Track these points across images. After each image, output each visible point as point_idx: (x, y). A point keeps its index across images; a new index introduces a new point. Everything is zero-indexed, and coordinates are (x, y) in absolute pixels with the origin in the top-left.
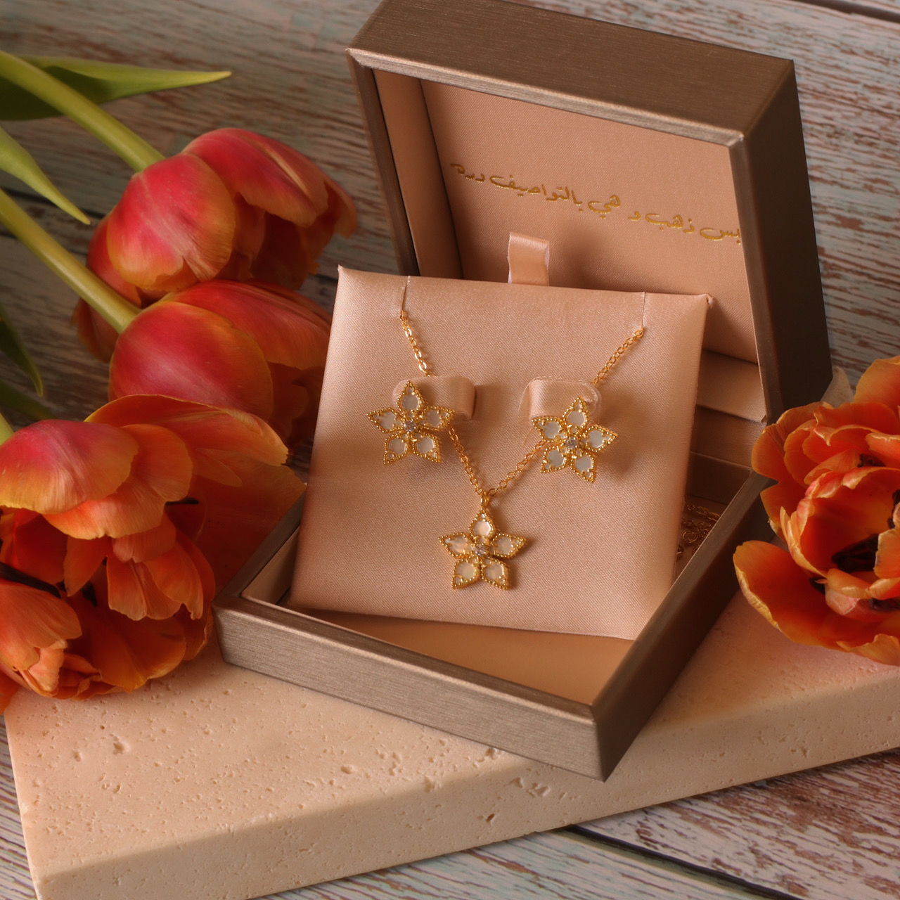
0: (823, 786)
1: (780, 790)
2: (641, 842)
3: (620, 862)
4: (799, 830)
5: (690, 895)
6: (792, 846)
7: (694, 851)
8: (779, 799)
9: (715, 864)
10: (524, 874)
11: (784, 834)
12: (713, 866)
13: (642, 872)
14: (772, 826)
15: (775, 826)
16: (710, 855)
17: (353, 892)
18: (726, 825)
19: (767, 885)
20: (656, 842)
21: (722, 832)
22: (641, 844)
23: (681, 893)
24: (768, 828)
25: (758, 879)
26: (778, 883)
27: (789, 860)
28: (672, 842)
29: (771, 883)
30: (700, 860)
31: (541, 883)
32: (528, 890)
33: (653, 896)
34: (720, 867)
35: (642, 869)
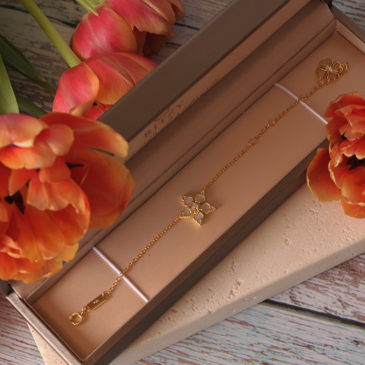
0: (361, 262)
1: (344, 267)
2: (293, 303)
3: (287, 315)
4: (356, 287)
5: (320, 328)
6: (355, 295)
7: (316, 304)
8: (344, 271)
9: (326, 310)
10: (249, 327)
11: (350, 290)
12: (325, 311)
13: (297, 319)
14: (344, 286)
15: (346, 286)
16: (323, 306)
17: (181, 347)
18: (326, 289)
19: (349, 318)
20: (299, 302)
21: (325, 293)
22: (293, 304)
23: (316, 327)
24: (343, 288)
25: (345, 315)
26: (353, 316)
27: (355, 303)
28: (306, 301)
29: (350, 316)
30: (319, 309)
31: (257, 331)
32: (253, 335)
33: (305, 330)
34: (328, 311)
35: (296, 317)
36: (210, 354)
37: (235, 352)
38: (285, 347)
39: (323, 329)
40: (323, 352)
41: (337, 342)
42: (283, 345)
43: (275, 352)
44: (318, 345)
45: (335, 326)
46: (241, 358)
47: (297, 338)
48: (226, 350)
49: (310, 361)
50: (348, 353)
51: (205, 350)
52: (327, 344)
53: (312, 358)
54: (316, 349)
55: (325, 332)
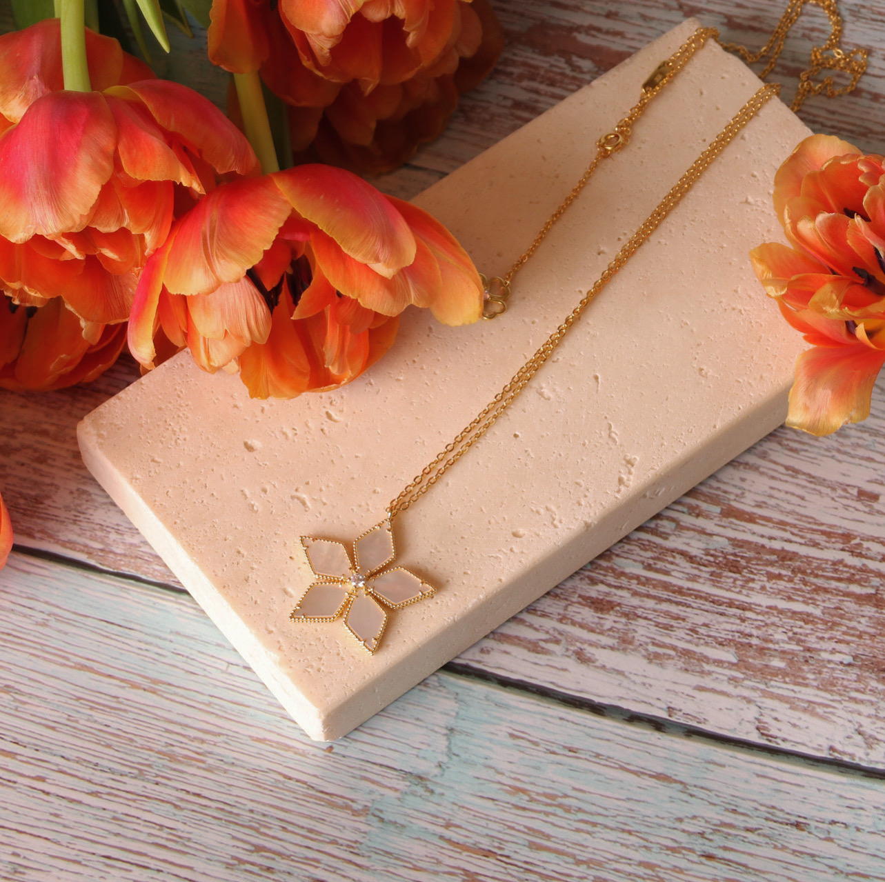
1: (867, 665)
2: (764, 739)
3: (751, 763)
5: (820, 787)
7: (811, 742)
8: (867, 674)
9: (831, 752)
10: (674, 785)
11: (881, 710)
12: (830, 755)
13: (772, 770)
14: (868, 704)
15: (872, 703)
16: (826, 744)
17: (533, 820)
18: (830, 710)
20: (776, 738)
21: (829, 718)
22: (763, 741)
23: (811, 787)
24: (866, 706)
25: (871, 762)
28: (790, 735)
30: (818, 750)
31: (691, 792)
32: (682, 801)
33: (788, 793)
34: (836, 754)
35: (771, 767)
36: (594, 835)
37: (646, 833)
38: (749, 826)
39: (826, 791)
40: (827, 836)
41: (856, 814)
42: (744, 821)
43: (729, 834)
44: (817, 821)
45: (851, 784)
46: (658, 843)
47: (773, 807)
48: (627, 828)
49: (802, 853)
50: (880, 837)
51: (582, 826)
52: (836, 820)
53: (806, 847)
54: (813, 830)
55: (831, 795)
